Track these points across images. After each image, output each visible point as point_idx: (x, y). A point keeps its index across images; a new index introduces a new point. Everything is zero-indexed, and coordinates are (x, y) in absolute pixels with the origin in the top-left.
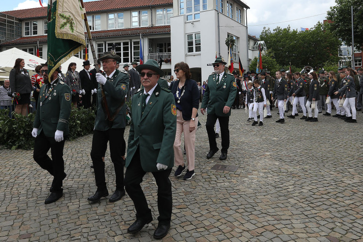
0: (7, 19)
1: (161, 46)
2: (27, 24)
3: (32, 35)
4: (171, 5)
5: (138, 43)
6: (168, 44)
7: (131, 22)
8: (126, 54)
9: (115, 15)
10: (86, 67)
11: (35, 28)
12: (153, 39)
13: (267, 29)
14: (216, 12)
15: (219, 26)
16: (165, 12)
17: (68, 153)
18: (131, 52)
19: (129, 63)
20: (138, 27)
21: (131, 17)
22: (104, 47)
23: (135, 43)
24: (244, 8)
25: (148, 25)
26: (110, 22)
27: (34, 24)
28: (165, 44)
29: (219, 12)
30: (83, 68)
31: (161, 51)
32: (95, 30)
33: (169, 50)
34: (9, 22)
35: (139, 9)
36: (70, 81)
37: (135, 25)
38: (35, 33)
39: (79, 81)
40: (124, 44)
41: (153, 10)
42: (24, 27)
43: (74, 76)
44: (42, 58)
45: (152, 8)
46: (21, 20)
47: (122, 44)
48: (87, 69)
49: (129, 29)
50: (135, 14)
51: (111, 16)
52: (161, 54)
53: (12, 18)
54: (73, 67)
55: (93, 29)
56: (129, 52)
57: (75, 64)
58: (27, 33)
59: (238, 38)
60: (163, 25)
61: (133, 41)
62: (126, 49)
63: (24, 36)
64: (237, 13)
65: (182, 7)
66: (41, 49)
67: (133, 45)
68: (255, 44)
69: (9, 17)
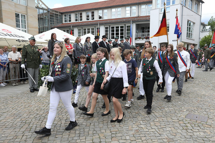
0: (54, 12)
1: (143, 28)
2: (65, 16)
3: (69, 22)
4: (151, 2)
5: (129, 27)
6: (148, 27)
7: (125, 14)
8: (122, 34)
9: (116, 9)
10: (96, 39)
11: (70, 18)
12: (139, 24)
13: (213, 18)
14: (181, 6)
15: (182, 15)
16: (147, 6)
17: (83, 95)
18: (125, 32)
19: (124, 39)
20: (130, 17)
21: (126, 11)
22: (109, 29)
23: (127, 27)
24: (200, 3)
25: (136, 15)
26: (113, 13)
27: (69, 16)
28: (146, 27)
29: (183, 5)
30: (94, 40)
31: (143, 32)
32: (104, 19)
33: (149, 31)
34: (55, 14)
35: (131, 5)
36: (86, 48)
37: (128, 16)
38: (70, 21)
39: (92, 49)
40: (121, 27)
41: (139, 6)
42: (64, 17)
43: (89, 45)
44: (73, 35)
45: (139, 4)
46: (62, 13)
47: (120, 27)
48: (97, 41)
49: (124, 18)
50: (128, 8)
51: (114, 10)
52: (143, 34)
53: (57, 12)
54: (88, 39)
55: (103, 19)
56: (124, 32)
57: (90, 38)
58: (66, 21)
59: (194, 23)
60: (145, 15)
61: (126, 25)
62: (122, 30)
63: (64, 22)
64: (195, 7)
65: (158, 3)
66: (73, 30)
67: (126, 28)
68: (204, 28)
69: (55, 11)
